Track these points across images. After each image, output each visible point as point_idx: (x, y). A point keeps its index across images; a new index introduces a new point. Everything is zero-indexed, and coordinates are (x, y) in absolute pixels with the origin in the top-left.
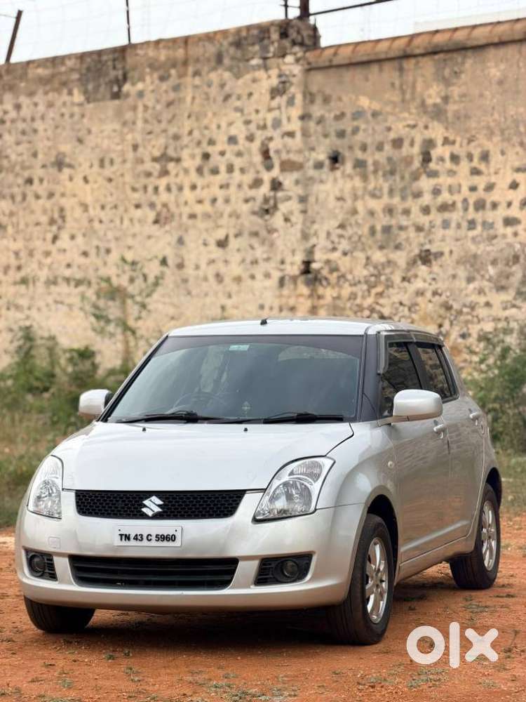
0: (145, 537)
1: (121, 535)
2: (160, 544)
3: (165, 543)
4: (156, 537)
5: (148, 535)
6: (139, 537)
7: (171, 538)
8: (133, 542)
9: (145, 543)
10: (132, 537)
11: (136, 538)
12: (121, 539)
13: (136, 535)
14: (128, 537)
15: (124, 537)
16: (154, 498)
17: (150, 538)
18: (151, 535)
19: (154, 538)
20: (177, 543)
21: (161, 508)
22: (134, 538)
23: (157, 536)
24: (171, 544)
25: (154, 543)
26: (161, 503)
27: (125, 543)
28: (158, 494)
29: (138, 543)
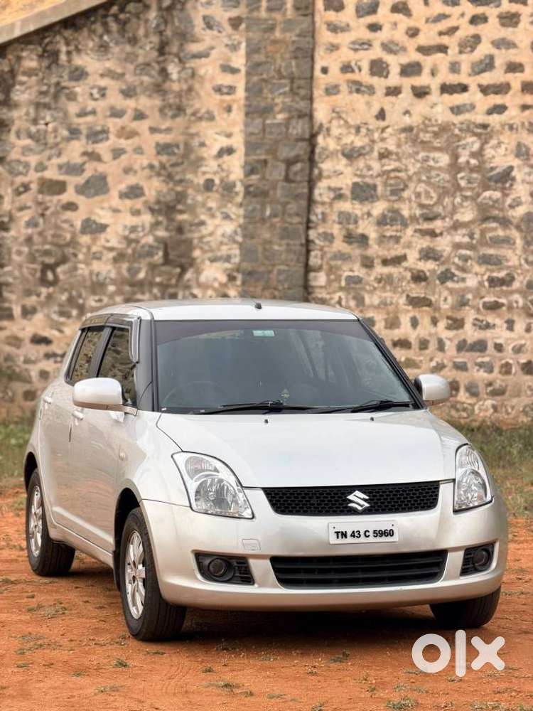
0: (362, 534)
1: (337, 533)
2: (379, 539)
3: (384, 539)
4: (374, 533)
5: (366, 531)
6: (356, 534)
7: (389, 533)
8: (350, 540)
9: (363, 539)
10: (349, 534)
11: (353, 535)
12: (338, 537)
13: (353, 532)
14: (344, 535)
15: (340, 535)
16: (357, 493)
17: (367, 534)
18: (368, 531)
19: (371, 534)
20: (395, 538)
21: (368, 503)
22: (351, 536)
23: (375, 531)
24: (389, 539)
25: (372, 539)
26: (367, 498)
27: (341, 541)
28: (362, 488)
29: (355, 540)
